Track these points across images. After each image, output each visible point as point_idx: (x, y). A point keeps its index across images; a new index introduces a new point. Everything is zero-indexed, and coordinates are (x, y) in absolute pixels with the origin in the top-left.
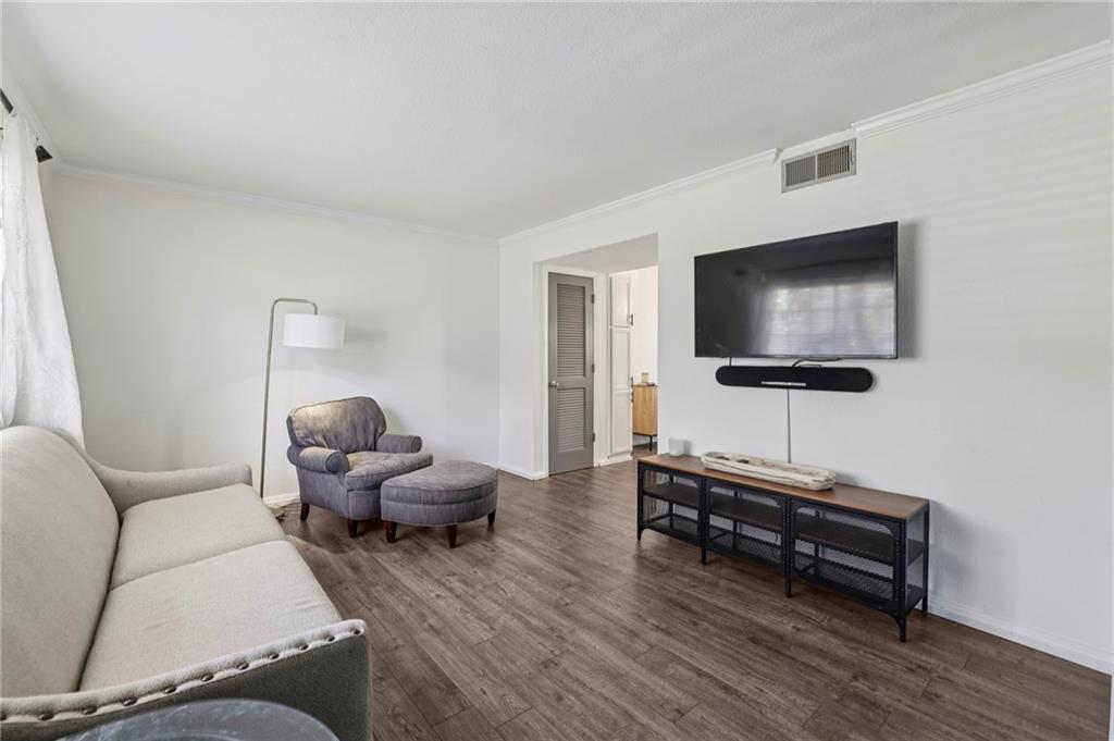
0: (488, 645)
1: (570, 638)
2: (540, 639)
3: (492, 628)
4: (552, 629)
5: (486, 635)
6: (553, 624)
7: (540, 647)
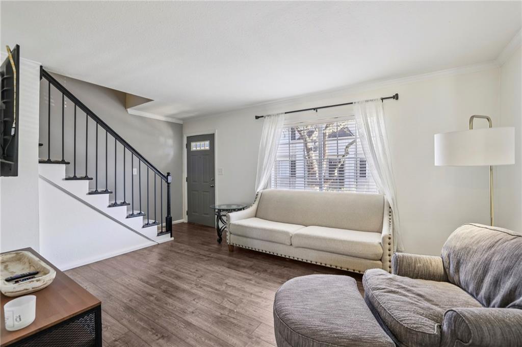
0: (224, 278)
1: (193, 286)
2: (206, 283)
3: (226, 284)
4: (201, 288)
5: (227, 281)
6: (201, 289)
7: (205, 281)
